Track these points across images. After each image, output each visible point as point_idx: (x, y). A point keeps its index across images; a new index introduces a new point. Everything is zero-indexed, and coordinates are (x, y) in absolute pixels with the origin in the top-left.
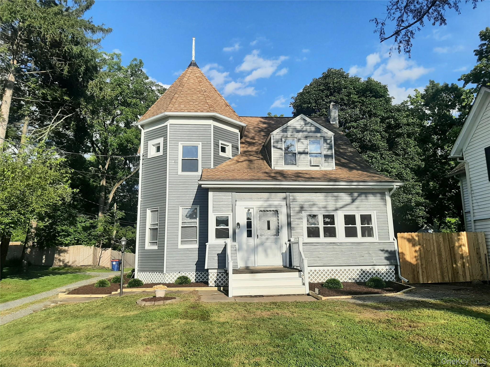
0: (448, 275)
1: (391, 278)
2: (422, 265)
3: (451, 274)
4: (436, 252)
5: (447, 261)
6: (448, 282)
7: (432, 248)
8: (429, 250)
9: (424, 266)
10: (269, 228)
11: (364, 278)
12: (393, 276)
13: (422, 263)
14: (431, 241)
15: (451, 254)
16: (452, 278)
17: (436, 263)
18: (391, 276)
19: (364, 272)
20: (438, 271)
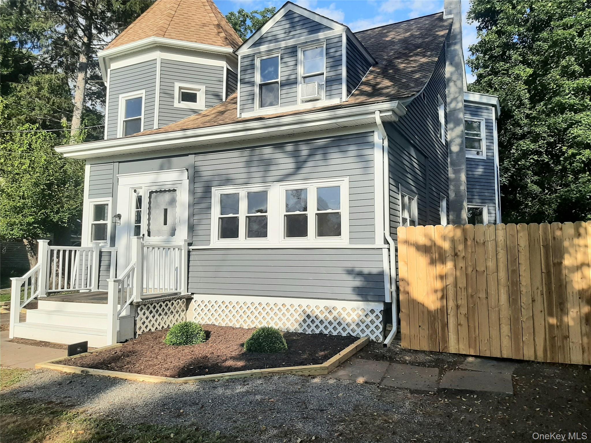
0: (534, 340)
1: (372, 332)
2: (458, 307)
3: (543, 336)
4: (502, 274)
5: (533, 301)
6: (532, 359)
7: (491, 264)
8: (483, 269)
9: (463, 310)
10: (165, 223)
11: (313, 327)
12: (377, 327)
13: (459, 302)
14: (490, 246)
15: (549, 284)
16: (545, 351)
17: (498, 305)
18: (372, 327)
19: (308, 316)
20: (503, 326)
